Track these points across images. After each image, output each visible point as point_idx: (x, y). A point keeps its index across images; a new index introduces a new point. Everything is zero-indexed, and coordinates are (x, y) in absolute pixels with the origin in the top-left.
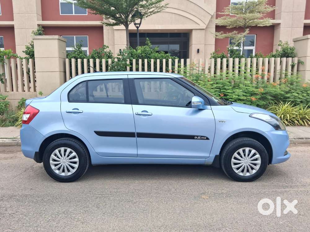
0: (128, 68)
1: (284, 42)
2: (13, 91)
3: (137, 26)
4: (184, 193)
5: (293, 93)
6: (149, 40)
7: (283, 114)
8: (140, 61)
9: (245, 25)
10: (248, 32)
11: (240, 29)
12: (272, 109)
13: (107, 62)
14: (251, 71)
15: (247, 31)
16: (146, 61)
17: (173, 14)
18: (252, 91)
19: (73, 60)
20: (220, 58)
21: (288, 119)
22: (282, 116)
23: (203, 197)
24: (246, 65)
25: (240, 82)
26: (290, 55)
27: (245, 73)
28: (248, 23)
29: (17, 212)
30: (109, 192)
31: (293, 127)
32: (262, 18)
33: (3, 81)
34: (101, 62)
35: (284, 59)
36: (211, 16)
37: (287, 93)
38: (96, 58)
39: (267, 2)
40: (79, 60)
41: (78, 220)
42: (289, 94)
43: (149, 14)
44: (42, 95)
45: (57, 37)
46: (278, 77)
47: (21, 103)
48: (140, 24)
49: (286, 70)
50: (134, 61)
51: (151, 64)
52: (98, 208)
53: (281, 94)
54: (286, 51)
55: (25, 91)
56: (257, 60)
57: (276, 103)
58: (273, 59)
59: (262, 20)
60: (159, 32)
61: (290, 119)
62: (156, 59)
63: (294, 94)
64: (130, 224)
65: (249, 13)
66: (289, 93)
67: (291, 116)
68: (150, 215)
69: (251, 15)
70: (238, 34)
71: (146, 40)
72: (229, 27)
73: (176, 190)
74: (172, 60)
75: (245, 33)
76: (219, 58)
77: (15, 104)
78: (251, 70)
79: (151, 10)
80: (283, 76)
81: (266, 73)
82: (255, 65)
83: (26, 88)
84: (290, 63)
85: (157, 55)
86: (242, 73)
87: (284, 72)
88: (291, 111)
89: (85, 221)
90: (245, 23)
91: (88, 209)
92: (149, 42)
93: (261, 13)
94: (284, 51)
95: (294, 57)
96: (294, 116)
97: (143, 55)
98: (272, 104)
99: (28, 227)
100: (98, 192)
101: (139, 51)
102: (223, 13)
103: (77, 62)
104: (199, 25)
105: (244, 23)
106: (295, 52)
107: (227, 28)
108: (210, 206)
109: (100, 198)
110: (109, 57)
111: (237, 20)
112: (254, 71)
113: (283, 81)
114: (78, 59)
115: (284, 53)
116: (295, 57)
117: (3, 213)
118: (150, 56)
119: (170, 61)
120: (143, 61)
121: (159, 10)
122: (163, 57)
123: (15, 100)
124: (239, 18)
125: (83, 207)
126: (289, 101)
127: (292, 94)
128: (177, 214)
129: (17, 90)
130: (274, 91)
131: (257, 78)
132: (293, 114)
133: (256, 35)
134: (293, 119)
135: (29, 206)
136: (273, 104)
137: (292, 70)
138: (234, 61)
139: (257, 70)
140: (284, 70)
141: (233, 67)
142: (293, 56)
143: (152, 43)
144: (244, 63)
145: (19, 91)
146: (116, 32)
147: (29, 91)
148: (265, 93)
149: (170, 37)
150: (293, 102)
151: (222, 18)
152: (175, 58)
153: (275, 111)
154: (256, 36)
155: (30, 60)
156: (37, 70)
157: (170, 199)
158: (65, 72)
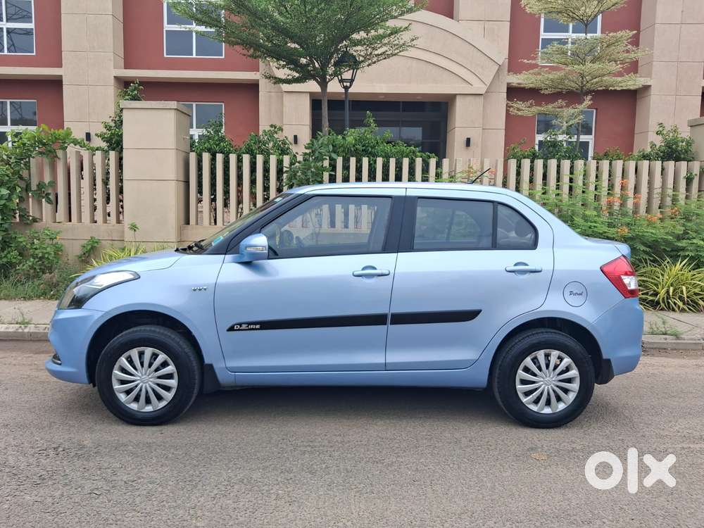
0: (326, 176)
1: (668, 128)
2: (70, 221)
3: (345, 84)
4: (491, 448)
5: (694, 238)
6: (373, 117)
7: (672, 285)
8: (353, 161)
9: (582, 87)
10: (590, 103)
11: (573, 96)
12: (645, 273)
13: (280, 162)
14: (596, 189)
15: (588, 101)
16: (365, 161)
17: (415, 61)
18: (601, 232)
19: (206, 157)
20: (528, 158)
21: (685, 296)
22: (671, 289)
23: (533, 455)
24: (585, 175)
25: (573, 213)
26: (682, 156)
27: (583, 192)
28: (589, 85)
29: (139, 479)
30: (326, 442)
31: (694, 314)
32: (620, 74)
33: (49, 199)
34: (266, 163)
35: (671, 165)
36: (497, 67)
37: (679, 238)
38: (256, 154)
39: (631, 38)
40: (220, 157)
41: (278, 498)
42: (685, 241)
43: (375, 59)
44: (135, 230)
45: (173, 104)
46: (656, 202)
47: (89, 247)
48: (352, 81)
49: (675, 188)
50: (340, 161)
51: (375, 169)
52: (313, 473)
53: (666, 241)
54: (674, 146)
55: (96, 222)
56: (610, 164)
57: (654, 261)
58: (646, 163)
59: (619, 79)
60: (381, 98)
61: (688, 297)
62: (387, 157)
63: (695, 241)
64: (393, 508)
65: (593, 61)
66: (684, 238)
67: (690, 291)
68: (429, 490)
69: (596, 66)
70: (567, 106)
71: (365, 116)
72: (546, 92)
73: (470, 441)
74: (423, 160)
75: (584, 104)
76: (524, 158)
77: (73, 250)
78: (596, 186)
79: (379, 51)
80: (668, 201)
81: (631, 193)
82: (605, 176)
83: (99, 215)
84: (683, 173)
85: (388, 148)
86: (578, 191)
87: (670, 192)
88: (690, 278)
89: (294, 499)
90: (582, 83)
91: (292, 475)
92: (372, 121)
93: (618, 62)
94: (668, 145)
95: (691, 161)
96: (697, 290)
97: (360, 147)
98: (646, 263)
99: (174, 507)
100: (302, 442)
101: (350, 139)
102: (534, 62)
103: (213, 160)
104: (472, 85)
105: (580, 84)
106: (693, 148)
107: (542, 92)
108: (554, 474)
109: (311, 453)
110: (284, 151)
111: (566, 77)
112: (603, 189)
113: (668, 211)
114: (217, 154)
115: (670, 150)
116: (693, 159)
117: (111, 480)
118: (373, 150)
119: (419, 162)
120: (359, 162)
121: (396, 51)
122: (403, 155)
123: (74, 241)
124: (571, 72)
125: (280, 471)
126: (685, 257)
127: (690, 242)
128: (488, 490)
129: (80, 220)
130: (652, 233)
131: (610, 205)
132: (695, 286)
133: (596, 109)
134: (695, 297)
135: (162, 465)
136: (648, 261)
137: (688, 190)
138: (559, 166)
139: (611, 187)
140: (670, 189)
141: (558, 180)
142: (689, 158)
143: (380, 123)
144: (582, 171)
145: (83, 221)
146: (286, 98)
147: (105, 221)
148: (630, 238)
149: (404, 111)
150: (692, 259)
151: (531, 71)
152: (429, 157)
153: (653, 279)
154: (596, 113)
155: (112, 154)
156: (126, 175)
157: (465, 460)
158: (187, 182)
